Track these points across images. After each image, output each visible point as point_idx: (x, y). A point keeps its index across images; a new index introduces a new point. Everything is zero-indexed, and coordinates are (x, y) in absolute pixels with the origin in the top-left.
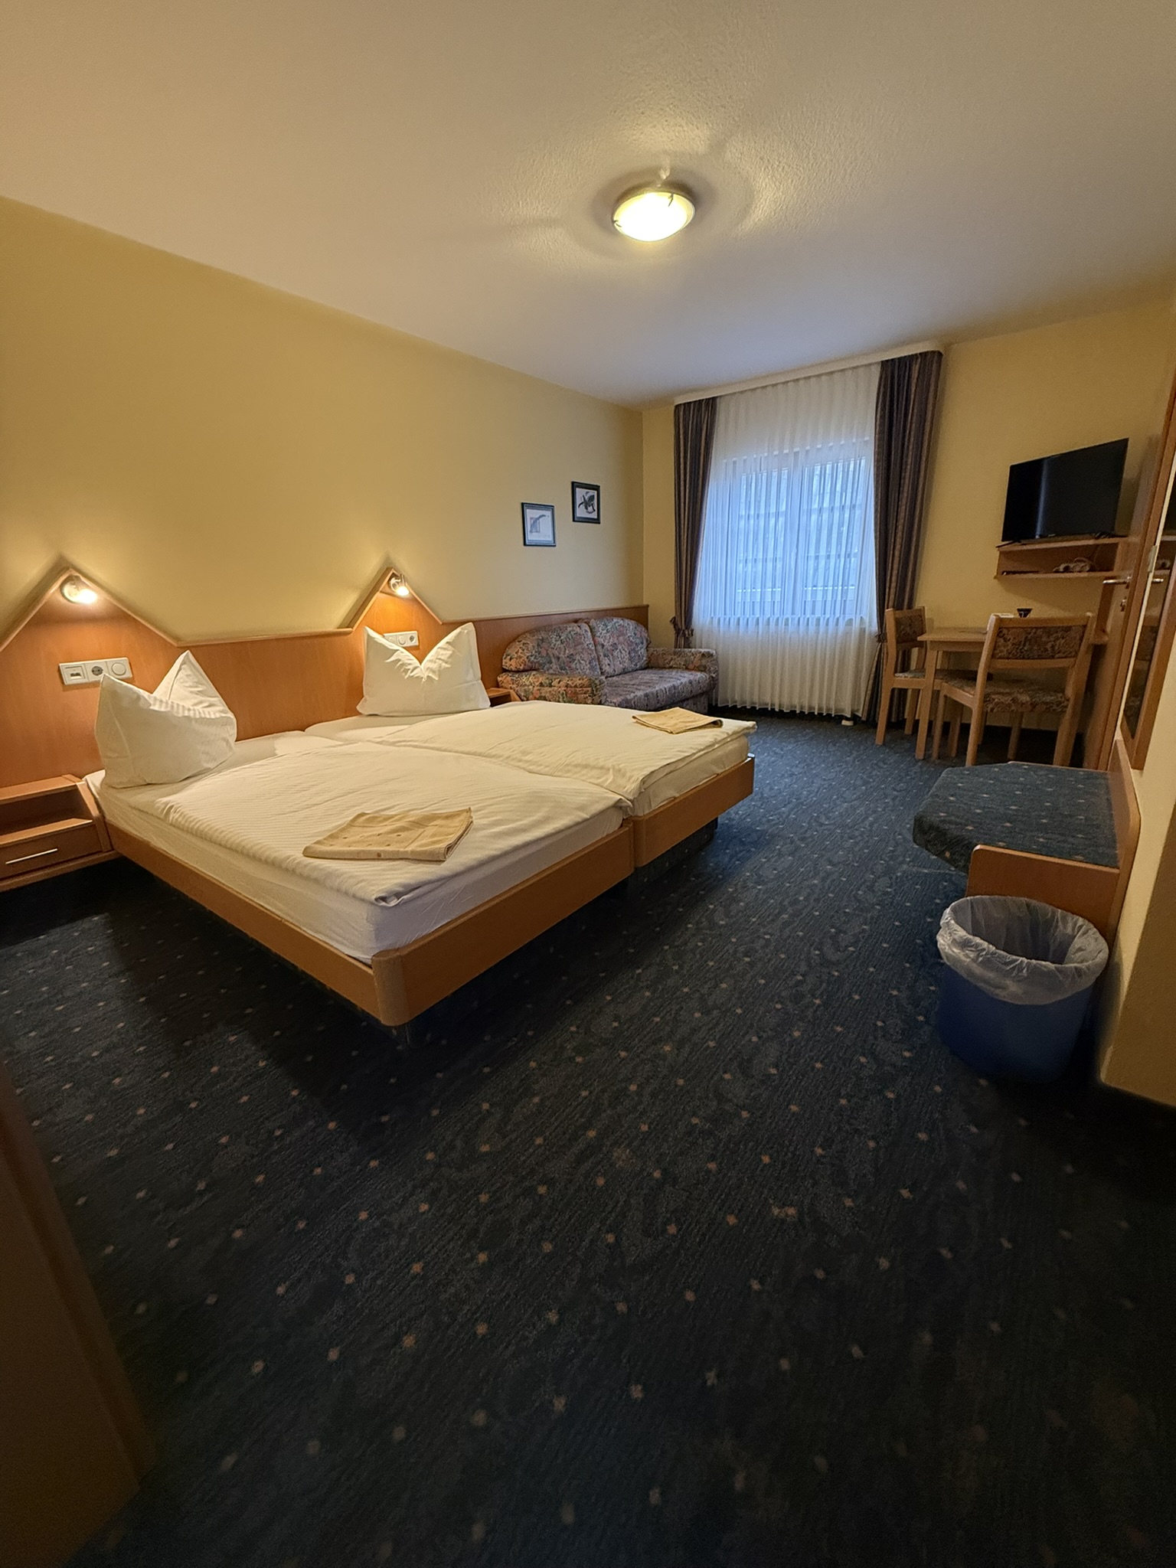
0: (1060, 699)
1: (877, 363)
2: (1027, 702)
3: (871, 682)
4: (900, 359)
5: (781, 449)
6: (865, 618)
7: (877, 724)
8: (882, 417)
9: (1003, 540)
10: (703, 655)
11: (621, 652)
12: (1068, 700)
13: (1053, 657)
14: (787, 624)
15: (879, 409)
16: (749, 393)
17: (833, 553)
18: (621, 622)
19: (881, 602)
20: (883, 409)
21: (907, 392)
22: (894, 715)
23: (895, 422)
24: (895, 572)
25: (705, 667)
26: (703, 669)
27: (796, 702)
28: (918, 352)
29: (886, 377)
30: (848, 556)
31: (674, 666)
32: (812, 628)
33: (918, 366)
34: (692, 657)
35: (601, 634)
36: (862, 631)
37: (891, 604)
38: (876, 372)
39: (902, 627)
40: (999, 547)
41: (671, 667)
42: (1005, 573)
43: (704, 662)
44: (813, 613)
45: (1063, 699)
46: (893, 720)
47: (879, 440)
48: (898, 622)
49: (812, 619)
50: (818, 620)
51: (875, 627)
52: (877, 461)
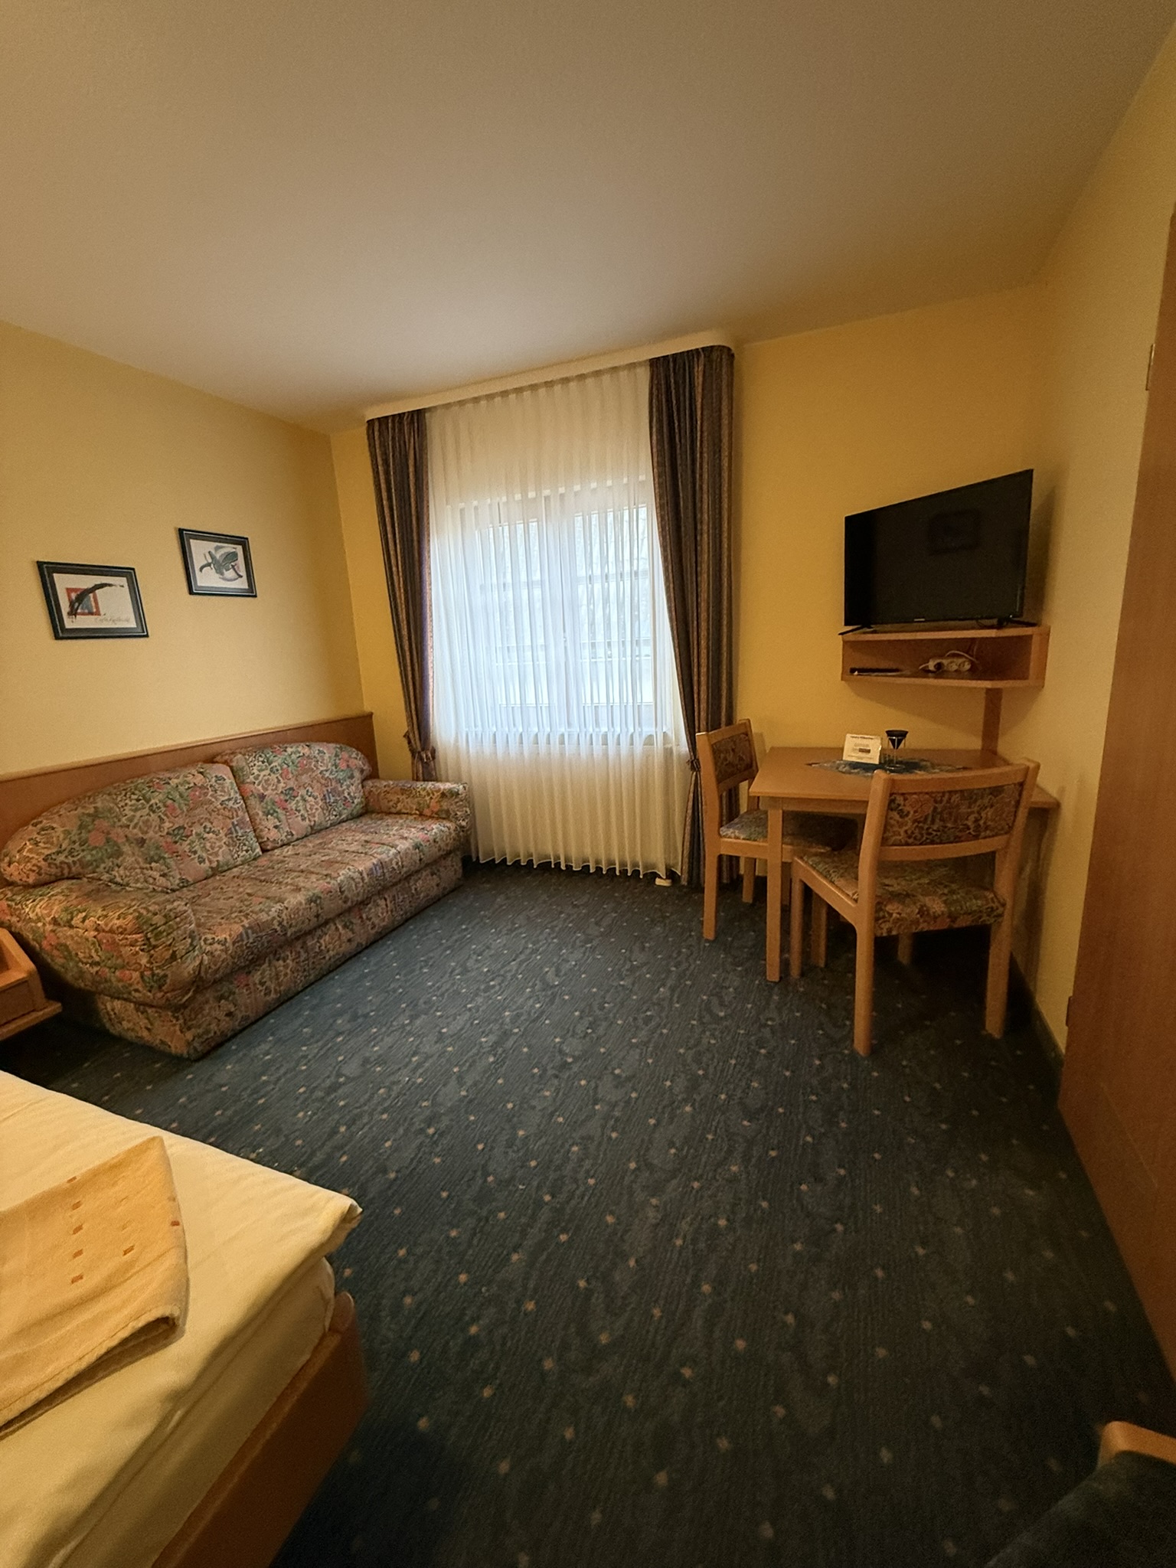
0: (991, 904)
1: (645, 361)
2: (943, 912)
3: (688, 828)
4: (674, 356)
5: (524, 493)
6: (669, 733)
7: (704, 888)
8: (660, 441)
9: (847, 624)
10: (443, 795)
11: (304, 800)
12: (1004, 905)
13: (976, 837)
14: (562, 742)
15: (654, 430)
16: (470, 406)
17: (615, 638)
18: (306, 751)
19: (689, 712)
20: (660, 431)
21: (691, 409)
22: (725, 875)
23: (678, 451)
24: (704, 670)
25: (448, 812)
26: (444, 816)
27: (587, 851)
28: (700, 346)
29: (659, 384)
30: (636, 643)
31: (404, 811)
32: (598, 748)
33: (701, 368)
34: (427, 798)
35: (256, 778)
36: (668, 753)
37: (703, 723)
38: (644, 376)
39: (722, 755)
40: (842, 634)
41: (399, 813)
42: (854, 671)
43: (445, 805)
44: (597, 724)
45: (997, 904)
46: (725, 881)
47: (659, 476)
48: (716, 751)
49: (597, 735)
50: (605, 736)
51: (684, 747)
52: (661, 507)
